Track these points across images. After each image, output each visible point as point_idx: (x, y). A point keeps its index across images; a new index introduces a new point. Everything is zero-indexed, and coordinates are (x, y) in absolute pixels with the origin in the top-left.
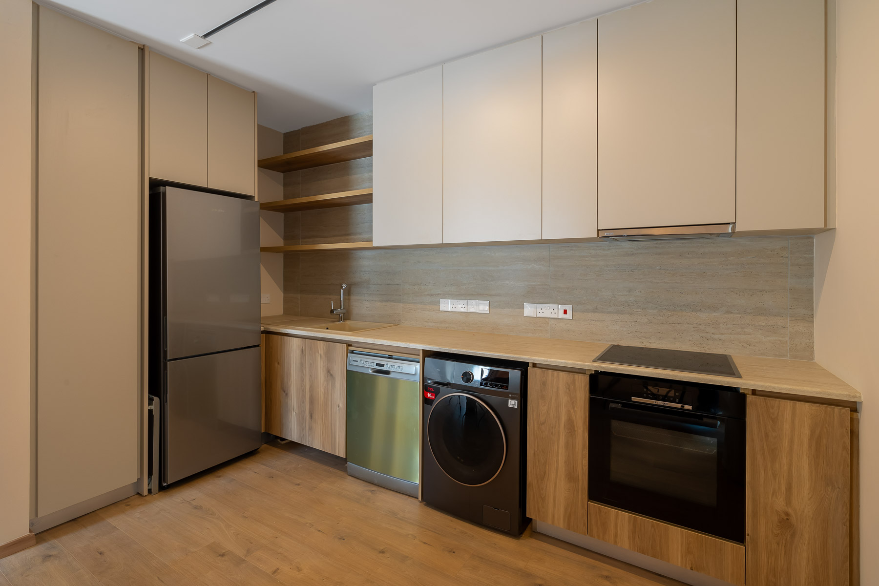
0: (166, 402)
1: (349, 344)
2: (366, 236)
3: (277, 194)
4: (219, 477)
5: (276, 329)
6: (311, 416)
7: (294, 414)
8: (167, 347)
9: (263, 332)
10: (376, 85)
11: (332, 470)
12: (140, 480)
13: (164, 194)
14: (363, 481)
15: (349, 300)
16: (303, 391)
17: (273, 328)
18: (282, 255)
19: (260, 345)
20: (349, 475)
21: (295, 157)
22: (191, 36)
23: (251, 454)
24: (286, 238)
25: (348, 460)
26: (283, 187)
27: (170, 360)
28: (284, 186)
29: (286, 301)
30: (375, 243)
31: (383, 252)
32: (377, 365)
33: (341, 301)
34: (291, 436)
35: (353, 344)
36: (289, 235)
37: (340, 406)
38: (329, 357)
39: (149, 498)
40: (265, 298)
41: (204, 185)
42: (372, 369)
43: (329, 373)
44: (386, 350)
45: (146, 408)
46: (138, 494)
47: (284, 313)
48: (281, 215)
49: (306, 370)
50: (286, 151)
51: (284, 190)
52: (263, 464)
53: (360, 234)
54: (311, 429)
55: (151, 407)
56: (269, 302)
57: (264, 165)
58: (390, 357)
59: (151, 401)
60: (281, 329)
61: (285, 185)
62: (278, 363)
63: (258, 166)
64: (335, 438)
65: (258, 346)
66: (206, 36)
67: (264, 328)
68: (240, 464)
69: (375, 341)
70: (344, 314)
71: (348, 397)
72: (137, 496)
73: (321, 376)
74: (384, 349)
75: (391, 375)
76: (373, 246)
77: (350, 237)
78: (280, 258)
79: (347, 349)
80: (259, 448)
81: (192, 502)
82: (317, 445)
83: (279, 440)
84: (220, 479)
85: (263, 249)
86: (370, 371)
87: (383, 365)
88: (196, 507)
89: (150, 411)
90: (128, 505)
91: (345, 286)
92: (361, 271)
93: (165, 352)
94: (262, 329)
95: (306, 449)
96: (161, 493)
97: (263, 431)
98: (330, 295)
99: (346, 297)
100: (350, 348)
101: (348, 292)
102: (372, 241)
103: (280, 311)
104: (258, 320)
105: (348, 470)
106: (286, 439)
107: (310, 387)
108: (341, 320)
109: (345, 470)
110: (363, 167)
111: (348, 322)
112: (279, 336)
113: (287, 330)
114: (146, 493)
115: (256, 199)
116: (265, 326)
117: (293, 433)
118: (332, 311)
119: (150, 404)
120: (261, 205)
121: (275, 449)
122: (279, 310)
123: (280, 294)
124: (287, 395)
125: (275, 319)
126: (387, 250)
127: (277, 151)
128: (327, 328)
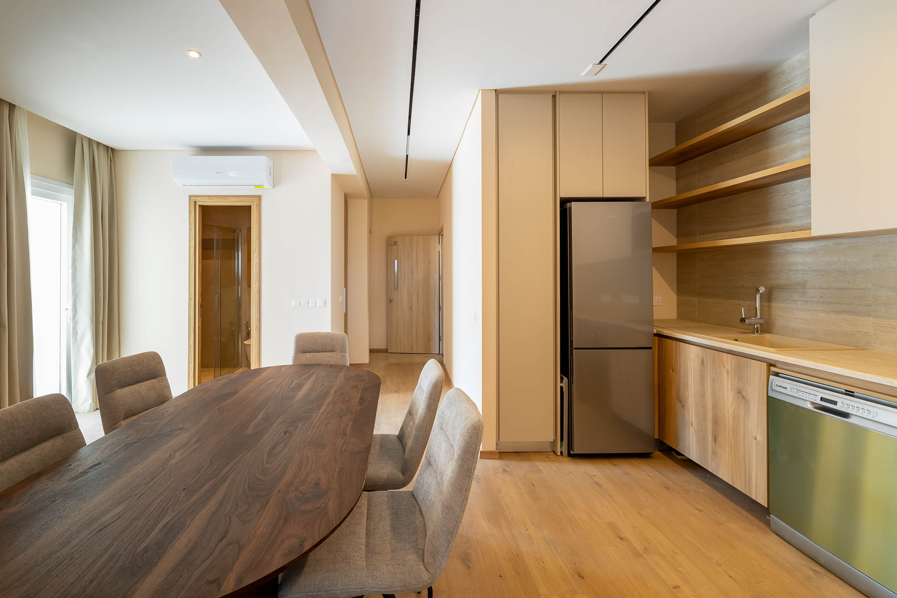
0: (573, 383)
1: (771, 364)
2: (798, 223)
3: (669, 191)
4: (615, 465)
5: (670, 334)
6: (715, 439)
7: (692, 430)
8: (573, 337)
9: (656, 335)
10: (815, 14)
11: (746, 514)
12: (555, 440)
13: (570, 209)
14: (798, 550)
15: (770, 307)
16: (704, 407)
17: (666, 332)
18: (675, 255)
19: (653, 348)
20: (772, 531)
21: (690, 146)
22: (590, 66)
23: (644, 456)
24: (679, 236)
25: (770, 511)
26: (675, 182)
27: (576, 349)
28: (676, 180)
29: (679, 304)
30: (815, 232)
31: (830, 243)
32: (822, 399)
33: (756, 308)
34: (689, 453)
35: (777, 365)
36: (682, 232)
37: (758, 438)
38: (739, 374)
39: (561, 458)
40: (657, 300)
41: (599, 195)
42: (813, 403)
43: (740, 394)
44: (840, 381)
45: (559, 385)
46: (554, 452)
47: (677, 318)
48: (674, 212)
49: (708, 385)
50: (678, 142)
51: (677, 184)
52: (656, 470)
53: (787, 221)
54: (714, 453)
55: (562, 385)
56: (660, 304)
57: (655, 162)
58: (849, 393)
59: (562, 379)
60: (676, 334)
61: (678, 178)
62: (673, 370)
63: (649, 166)
64: (750, 476)
65: (650, 348)
66: (601, 61)
67: (657, 331)
68: (633, 461)
69: (818, 366)
70: (761, 324)
71: (770, 430)
72: (552, 453)
73: (729, 397)
74: (836, 380)
75: (851, 420)
76: (812, 235)
77: (770, 227)
78: (672, 259)
79: (769, 370)
80: (652, 453)
81: (593, 477)
82: (724, 474)
83: (674, 454)
84: (616, 467)
85: (655, 250)
86: (809, 406)
87: (835, 403)
88: (596, 483)
89: (562, 388)
90: (548, 457)
91: (762, 289)
92: (790, 270)
93: (572, 341)
94: (655, 331)
95: (708, 476)
96: (569, 458)
97: (656, 437)
98: (739, 300)
99: (766, 304)
100: (772, 369)
101: (768, 298)
102: (810, 229)
103: (674, 316)
104: (651, 322)
105: (771, 525)
106: (683, 455)
107: (713, 406)
108: (757, 332)
109: (768, 523)
110: (791, 133)
111: (768, 336)
112: (674, 342)
113: (683, 336)
114: (559, 454)
115: (648, 200)
116: (657, 328)
117: (692, 450)
118: (743, 320)
119: (561, 382)
120: (653, 204)
121: (671, 461)
122: (672, 314)
123: (673, 298)
124: (683, 406)
125: (667, 322)
126: (838, 241)
127: (669, 145)
128: (736, 340)
